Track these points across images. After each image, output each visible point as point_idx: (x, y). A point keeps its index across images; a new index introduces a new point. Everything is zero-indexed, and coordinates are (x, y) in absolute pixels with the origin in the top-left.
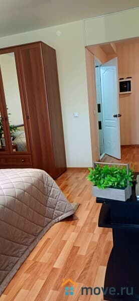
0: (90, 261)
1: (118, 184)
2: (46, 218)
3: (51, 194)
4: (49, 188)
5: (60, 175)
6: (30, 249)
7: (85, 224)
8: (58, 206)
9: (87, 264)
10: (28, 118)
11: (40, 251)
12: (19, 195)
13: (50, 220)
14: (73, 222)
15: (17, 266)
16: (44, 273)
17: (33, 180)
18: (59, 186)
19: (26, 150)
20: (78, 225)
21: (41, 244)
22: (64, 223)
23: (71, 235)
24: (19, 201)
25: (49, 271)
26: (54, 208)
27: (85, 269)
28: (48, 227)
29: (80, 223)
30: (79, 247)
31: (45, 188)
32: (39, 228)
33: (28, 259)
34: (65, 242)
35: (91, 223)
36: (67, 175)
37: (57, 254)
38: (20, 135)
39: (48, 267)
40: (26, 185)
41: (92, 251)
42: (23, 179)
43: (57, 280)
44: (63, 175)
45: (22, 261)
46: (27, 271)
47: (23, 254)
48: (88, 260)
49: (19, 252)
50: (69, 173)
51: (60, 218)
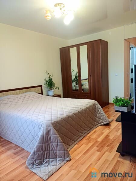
0: (114, 141)
1: (124, 105)
2: (96, 122)
3: (99, 112)
4: (98, 109)
5: (105, 106)
6: (88, 132)
7: (114, 128)
8: (102, 118)
9: (112, 142)
10: (90, 76)
11: (92, 134)
12: (85, 109)
13: (98, 124)
14: (108, 126)
15: (82, 137)
16: (93, 141)
17: (91, 104)
18: (104, 111)
19: (88, 92)
20: (111, 128)
21: (92, 132)
22: (104, 126)
23: (106, 131)
24: (84, 112)
25: (95, 141)
26: (100, 119)
27: (111, 143)
28: (96, 126)
29: (112, 127)
30: (109, 136)
31: (96, 109)
32: (92, 126)
33: (87, 136)
34: (103, 133)
35: (117, 128)
36: (109, 107)
37: (99, 136)
38: (86, 84)
39: (95, 140)
40: (88, 106)
41: (116, 138)
42: (87, 103)
43: (98, 145)
44: (107, 106)
45: (84, 136)
46: (86, 140)
47: (85, 133)
48: (113, 140)
49: (83, 132)
50: (110, 106)
51: (102, 124)
